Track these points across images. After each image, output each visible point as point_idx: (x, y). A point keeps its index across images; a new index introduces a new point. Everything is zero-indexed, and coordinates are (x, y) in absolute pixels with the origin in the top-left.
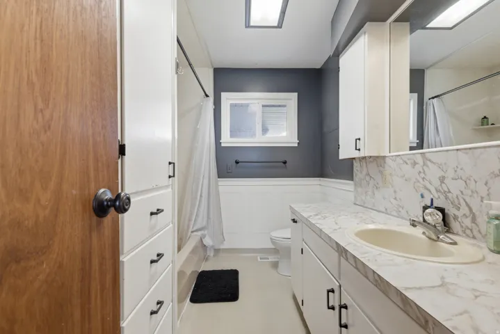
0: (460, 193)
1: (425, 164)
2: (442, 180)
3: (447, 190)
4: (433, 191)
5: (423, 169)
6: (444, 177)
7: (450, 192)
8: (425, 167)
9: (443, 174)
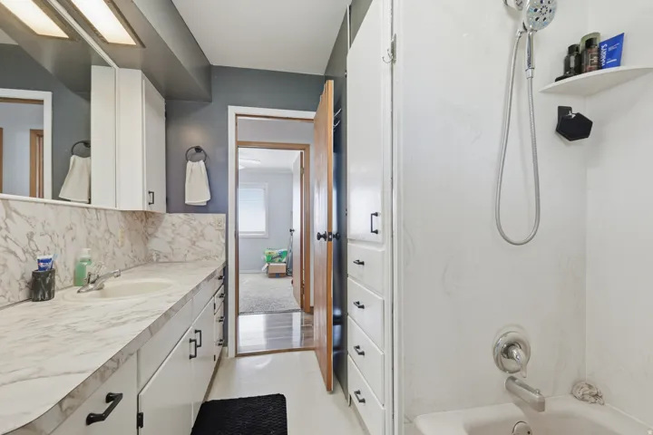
0: (46, 249)
1: (8, 216)
2: (30, 236)
3: (35, 248)
4: (20, 253)
5: (6, 224)
6: (32, 234)
7: (38, 250)
8: (8, 221)
9: (31, 230)
